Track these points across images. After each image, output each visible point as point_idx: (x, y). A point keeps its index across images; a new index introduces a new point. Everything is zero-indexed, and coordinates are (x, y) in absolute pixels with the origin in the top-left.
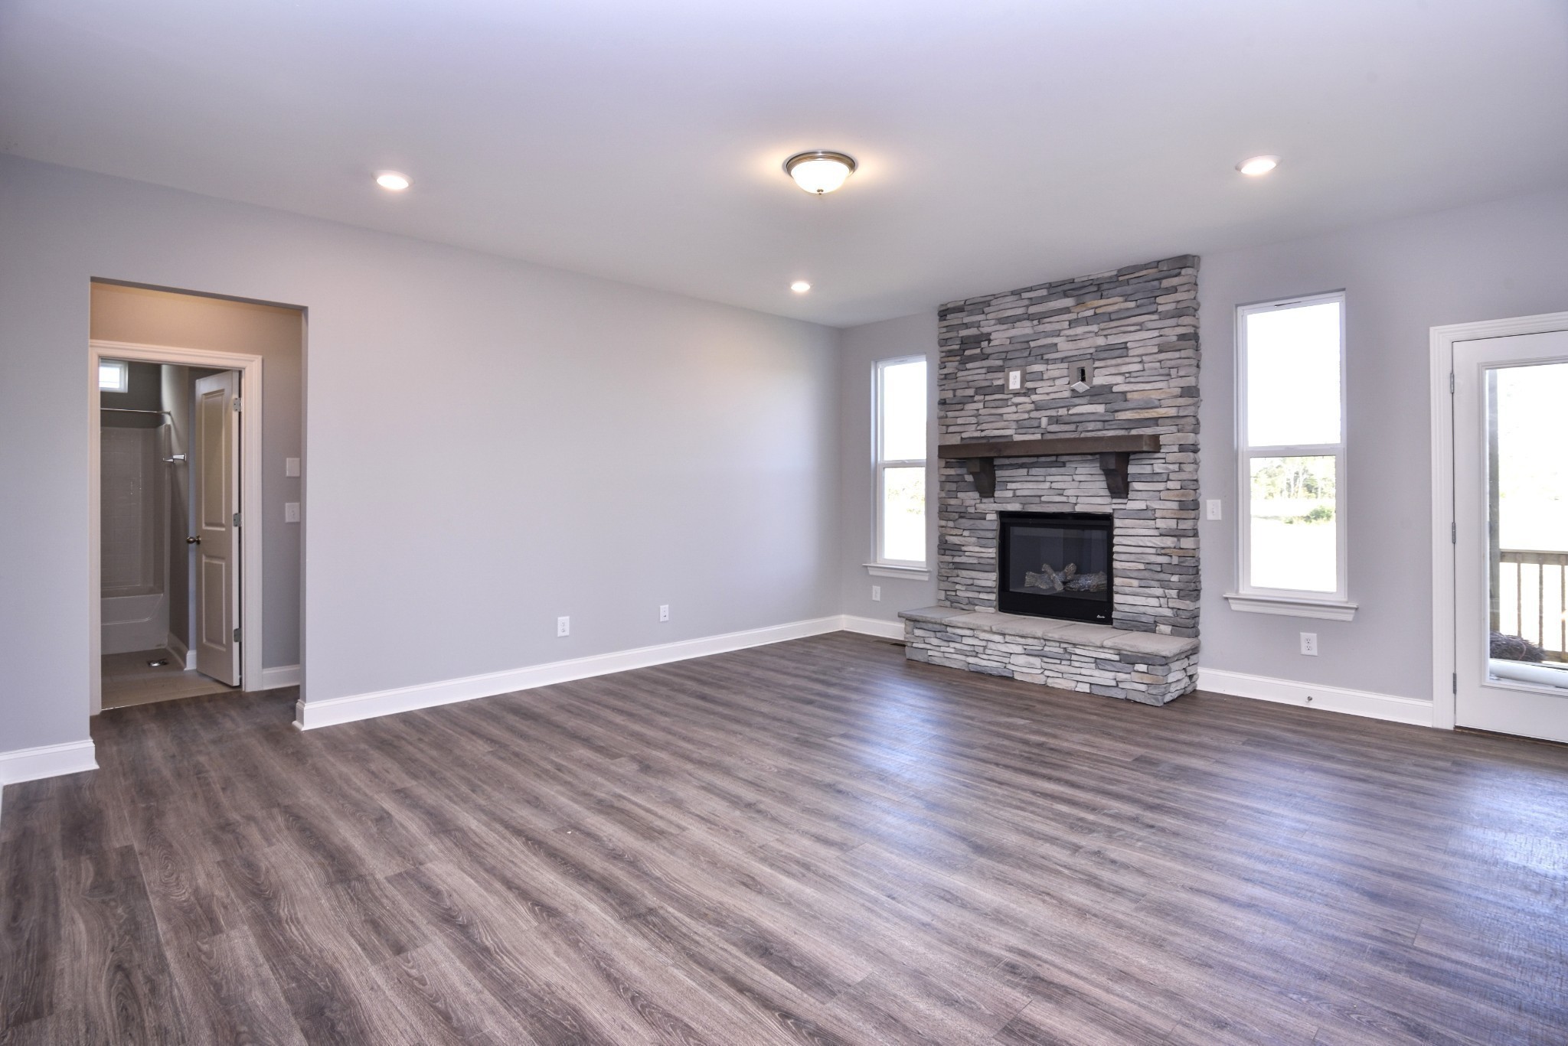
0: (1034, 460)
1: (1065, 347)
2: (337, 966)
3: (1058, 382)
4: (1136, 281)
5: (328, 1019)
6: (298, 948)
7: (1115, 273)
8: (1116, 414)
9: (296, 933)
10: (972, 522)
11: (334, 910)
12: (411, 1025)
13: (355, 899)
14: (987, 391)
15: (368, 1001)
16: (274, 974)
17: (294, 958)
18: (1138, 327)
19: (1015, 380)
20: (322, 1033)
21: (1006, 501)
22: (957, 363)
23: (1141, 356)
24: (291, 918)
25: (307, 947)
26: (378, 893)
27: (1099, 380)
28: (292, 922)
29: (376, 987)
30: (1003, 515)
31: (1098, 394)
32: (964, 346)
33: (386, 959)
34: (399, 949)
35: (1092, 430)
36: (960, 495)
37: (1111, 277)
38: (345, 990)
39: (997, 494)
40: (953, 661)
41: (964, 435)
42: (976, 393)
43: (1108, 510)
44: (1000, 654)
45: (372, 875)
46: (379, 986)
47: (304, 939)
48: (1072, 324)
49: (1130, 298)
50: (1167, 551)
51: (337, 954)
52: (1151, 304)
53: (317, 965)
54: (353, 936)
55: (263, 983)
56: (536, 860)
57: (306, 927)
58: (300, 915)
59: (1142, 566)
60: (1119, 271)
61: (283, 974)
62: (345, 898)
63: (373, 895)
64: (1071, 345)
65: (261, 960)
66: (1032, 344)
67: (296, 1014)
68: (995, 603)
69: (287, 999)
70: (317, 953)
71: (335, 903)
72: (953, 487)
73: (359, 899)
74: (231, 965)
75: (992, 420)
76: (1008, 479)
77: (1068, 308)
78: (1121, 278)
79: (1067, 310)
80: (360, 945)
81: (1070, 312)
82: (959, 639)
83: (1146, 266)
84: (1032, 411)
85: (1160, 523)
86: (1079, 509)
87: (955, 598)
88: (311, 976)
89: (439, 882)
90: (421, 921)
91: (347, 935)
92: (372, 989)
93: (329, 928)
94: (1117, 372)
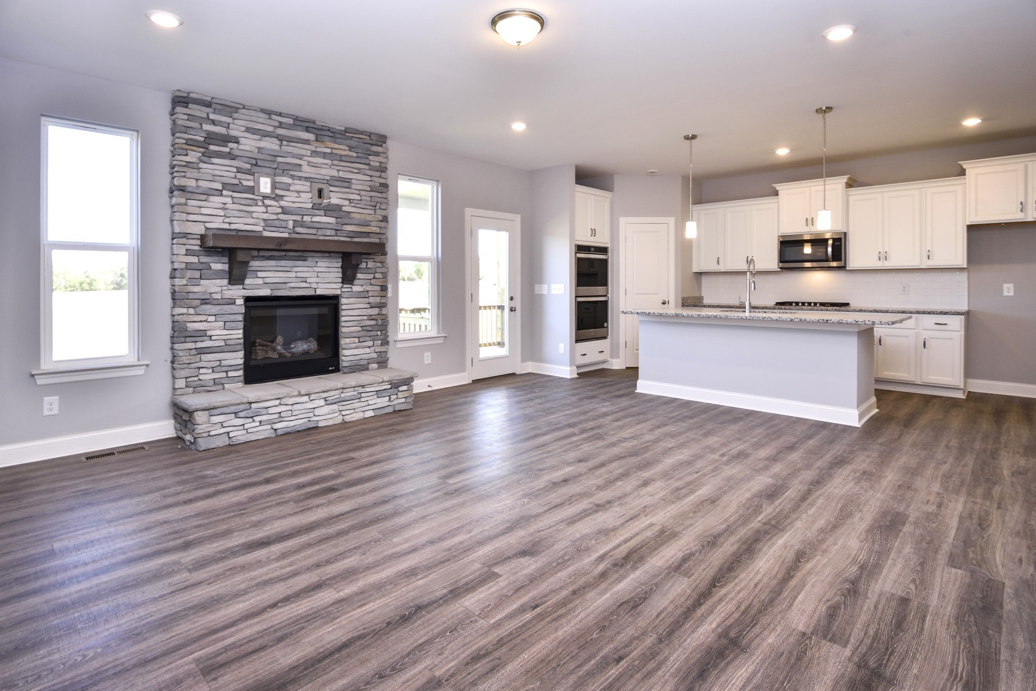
0: (284, 253)
1: (307, 171)
2: (952, 621)
3: (302, 195)
4: (358, 140)
5: (983, 602)
6: (969, 652)
7: (343, 129)
8: (344, 226)
9: (961, 664)
10: (219, 307)
11: (914, 657)
12: (943, 572)
13: (889, 651)
14: (237, 189)
15: (953, 594)
16: (1000, 649)
17: (977, 648)
18: (358, 171)
19: (265, 184)
20: (992, 600)
21: (256, 286)
22: (201, 154)
23: (359, 190)
24: (955, 679)
25: (962, 647)
26: (868, 641)
27: (335, 200)
28: (956, 675)
29: (941, 596)
30: (248, 299)
31: (331, 210)
32: (208, 141)
33: (919, 602)
34: (904, 601)
35: (328, 235)
36: (202, 282)
37: (341, 130)
38: (960, 607)
39: (247, 281)
40: (258, 434)
41: (209, 225)
42: (224, 188)
43: (338, 292)
44: (306, 411)
45: (850, 659)
46: (939, 595)
47: (959, 653)
48: (314, 153)
49: (353, 149)
50: (373, 317)
51: (946, 627)
52: (365, 158)
53: (965, 631)
54: (922, 629)
55: (1012, 648)
56: (742, 576)
57: (949, 661)
58: (945, 675)
59: (360, 329)
60: (346, 128)
61: (993, 643)
62: (895, 659)
63: (873, 643)
64: (313, 170)
65: (1003, 665)
66: (280, 159)
67: (1001, 617)
68: (242, 378)
69: (1001, 628)
70: (958, 637)
71: (907, 662)
72: (197, 274)
73: (887, 649)
74: (1031, 680)
75: (240, 215)
76: (259, 269)
77: (308, 140)
78: (347, 134)
79: (307, 142)
80: (924, 621)
81: (309, 144)
82: (265, 411)
83: (362, 133)
84: (280, 213)
85: (371, 300)
86: (319, 292)
87: (199, 382)
88: (974, 629)
89: (817, 613)
90: (869, 604)
91: (926, 632)
92: (944, 596)
93: (933, 647)
94: (346, 197)
